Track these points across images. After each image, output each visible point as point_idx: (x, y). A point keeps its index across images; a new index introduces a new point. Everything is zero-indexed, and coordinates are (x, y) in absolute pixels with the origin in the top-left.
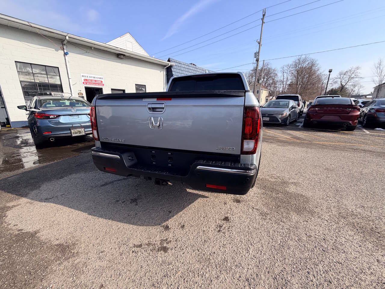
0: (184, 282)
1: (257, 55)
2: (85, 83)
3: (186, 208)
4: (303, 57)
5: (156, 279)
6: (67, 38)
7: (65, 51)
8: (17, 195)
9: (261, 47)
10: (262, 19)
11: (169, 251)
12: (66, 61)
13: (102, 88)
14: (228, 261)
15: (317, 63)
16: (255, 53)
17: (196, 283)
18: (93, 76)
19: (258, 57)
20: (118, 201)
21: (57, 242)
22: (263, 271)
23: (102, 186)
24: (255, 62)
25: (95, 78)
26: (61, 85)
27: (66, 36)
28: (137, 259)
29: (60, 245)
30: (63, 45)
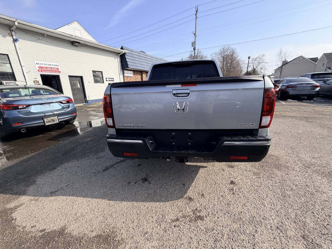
0: (234, 242)
1: (194, 44)
2: (40, 71)
3: (195, 179)
4: (227, 46)
5: (210, 245)
6: (16, 23)
7: (15, 38)
8: (12, 194)
9: (196, 38)
10: (196, 14)
11: (205, 219)
12: (16, 48)
13: (59, 75)
14: (256, 216)
15: (236, 51)
16: (192, 43)
17: (244, 240)
18: (48, 63)
19: (195, 46)
20: (129, 183)
21: (94, 234)
22: (284, 219)
23: (104, 170)
24: (193, 50)
25: (50, 65)
26: (13, 73)
27: (14, 22)
28: (182, 232)
29: (99, 236)
30: (11, 31)
